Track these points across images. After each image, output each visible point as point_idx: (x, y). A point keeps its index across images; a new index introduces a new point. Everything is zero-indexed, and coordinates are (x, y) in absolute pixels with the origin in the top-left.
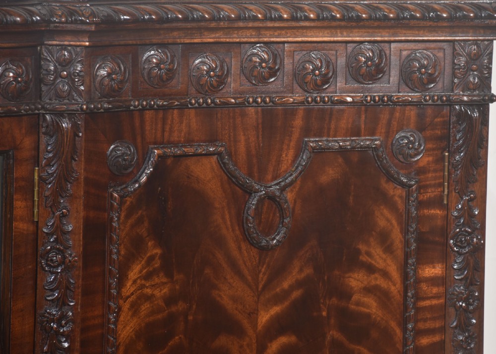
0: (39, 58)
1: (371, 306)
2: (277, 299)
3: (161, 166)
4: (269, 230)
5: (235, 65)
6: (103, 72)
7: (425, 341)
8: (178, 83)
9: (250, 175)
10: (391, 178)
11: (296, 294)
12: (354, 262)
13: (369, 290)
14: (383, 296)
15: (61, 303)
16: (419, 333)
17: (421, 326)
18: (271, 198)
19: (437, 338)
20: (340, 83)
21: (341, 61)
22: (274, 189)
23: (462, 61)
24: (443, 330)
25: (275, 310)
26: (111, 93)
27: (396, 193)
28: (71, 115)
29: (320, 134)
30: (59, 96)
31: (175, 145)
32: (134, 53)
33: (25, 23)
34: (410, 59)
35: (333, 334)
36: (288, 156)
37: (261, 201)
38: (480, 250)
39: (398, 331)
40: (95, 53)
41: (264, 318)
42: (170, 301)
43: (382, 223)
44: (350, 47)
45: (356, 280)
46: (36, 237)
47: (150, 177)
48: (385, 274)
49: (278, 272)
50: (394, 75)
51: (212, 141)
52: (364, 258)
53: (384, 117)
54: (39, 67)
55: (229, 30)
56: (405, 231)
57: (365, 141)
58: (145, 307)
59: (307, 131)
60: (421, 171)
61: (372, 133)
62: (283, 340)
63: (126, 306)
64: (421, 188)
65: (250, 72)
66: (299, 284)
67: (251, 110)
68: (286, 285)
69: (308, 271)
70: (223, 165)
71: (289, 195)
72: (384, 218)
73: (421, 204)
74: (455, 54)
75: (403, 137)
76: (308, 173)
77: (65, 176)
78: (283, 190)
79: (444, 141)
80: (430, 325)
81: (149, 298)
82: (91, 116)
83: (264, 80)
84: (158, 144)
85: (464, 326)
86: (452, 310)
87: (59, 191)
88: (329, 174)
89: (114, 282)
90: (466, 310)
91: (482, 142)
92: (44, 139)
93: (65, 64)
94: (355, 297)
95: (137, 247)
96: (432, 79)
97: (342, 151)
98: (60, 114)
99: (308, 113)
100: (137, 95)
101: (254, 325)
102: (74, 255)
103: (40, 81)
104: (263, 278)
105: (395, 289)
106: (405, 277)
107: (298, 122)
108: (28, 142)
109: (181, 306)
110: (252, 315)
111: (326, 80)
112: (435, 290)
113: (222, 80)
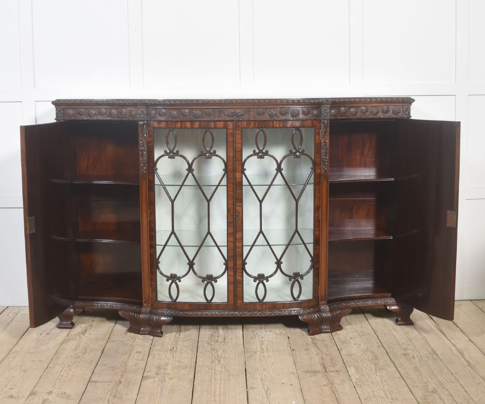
0: (321, 109)
5: (359, 110)
6: (333, 112)
8: (348, 114)
15: (325, 156)
20: (380, 114)
21: (380, 110)
23: (404, 109)
26: (335, 116)
28: (327, 120)
30: (324, 116)
32: (338, 108)
33: (318, 102)
34: (394, 109)
40: (331, 108)
44: (382, 107)
46: (320, 143)
50: (391, 111)
54: (321, 111)
55: (358, 103)
65: (362, 112)
74: (403, 108)
77: (326, 132)
82: (330, 120)
83: (365, 113)
87: (325, 134)
92: (322, 124)
93: (326, 110)
96: (398, 113)
98: (325, 120)
100: (340, 116)
102: (328, 146)
103: (321, 113)
108: (319, 125)
111: (377, 113)
113: (356, 114)
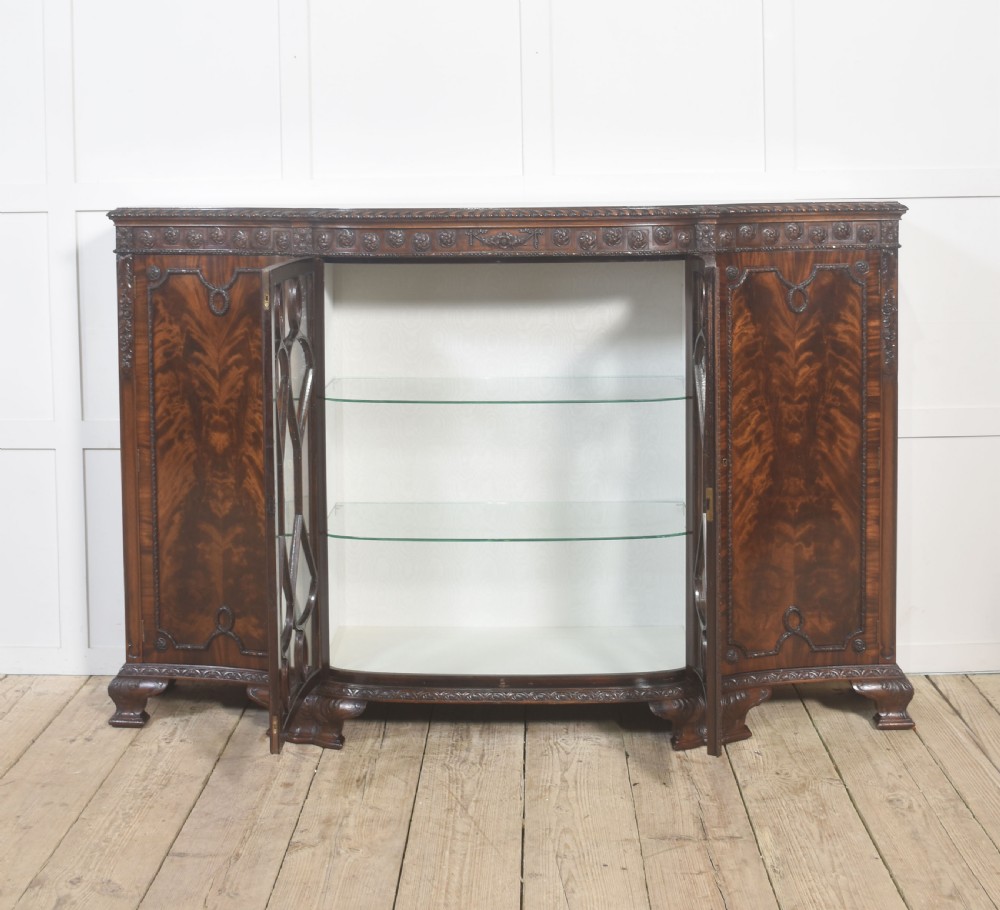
0: (695, 230)
1: (847, 339)
2: (803, 336)
3: (750, 277)
4: (799, 305)
5: (781, 232)
6: (723, 235)
7: (871, 355)
8: (756, 240)
9: (790, 281)
10: (854, 282)
11: (812, 334)
12: (838, 319)
13: (845, 332)
14: (852, 335)
16: (869, 351)
17: (870, 348)
18: (800, 291)
19: (876, 354)
20: (830, 240)
21: (830, 230)
22: (801, 286)
23: (885, 230)
24: (879, 350)
25: (803, 341)
26: (728, 244)
27: (857, 289)
29: (821, 262)
30: (704, 246)
31: (756, 267)
32: (737, 227)
33: (689, 214)
34: (861, 229)
35: (829, 351)
36: (807, 272)
37: (795, 292)
38: (895, 314)
39: (859, 351)
40: (720, 227)
41: (798, 344)
42: (755, 336)
43: (851, 302)
44: (834, 224)
45: (840, 328)
47: (745, 281)
48: (853, 325)
49: (804, 324)
50: (854, 236)
51: (772, 265)
52: (843, 318)
53: (851, 254)
54: (695, 234)
55: (779, 217)
56: (861, 306)
57: (841, 265)
58: (744, 339)
59: (815, 261)
60: (868, 279)
61: (845, 261)
62: (807, 354)
63: (736, 337)
64: (868, 286)
65: (788, 235)
66: (813, 329)
67: (790, 252)
68: (807, 329)
69: (818, 323)
70: (778, 277)
71: (808, 290)
72: (851, 300)
73: (868, 294)
74: (882, 227)
75: (860, 264)
76: (816, 280)
78: (805, 287)
79: (877, 265)
80: (873, 347)
81: (746, 334)
83: (795, 239)
84: (748, 267)
85: (889, 348)
86: (883, 342)
88: (826, 281)
89: (730, 326)
90: (890, 340)
91: (895, 266)
93: (707, 232)
94: (840, 335)
95: (740, 311)
96: (871, 237)
97: (831, 270)
99: (816, 253)
100: (738, 245)
101: (794, 347)
103: (696, 239)
104: (797, 327)
105: (857, 331)
106: (862, 326)
107: (811, 257)
109: (760, 338)
110: (793, 343)
111: (823, 238)
112: (876, 332)
113: (776, 239)
